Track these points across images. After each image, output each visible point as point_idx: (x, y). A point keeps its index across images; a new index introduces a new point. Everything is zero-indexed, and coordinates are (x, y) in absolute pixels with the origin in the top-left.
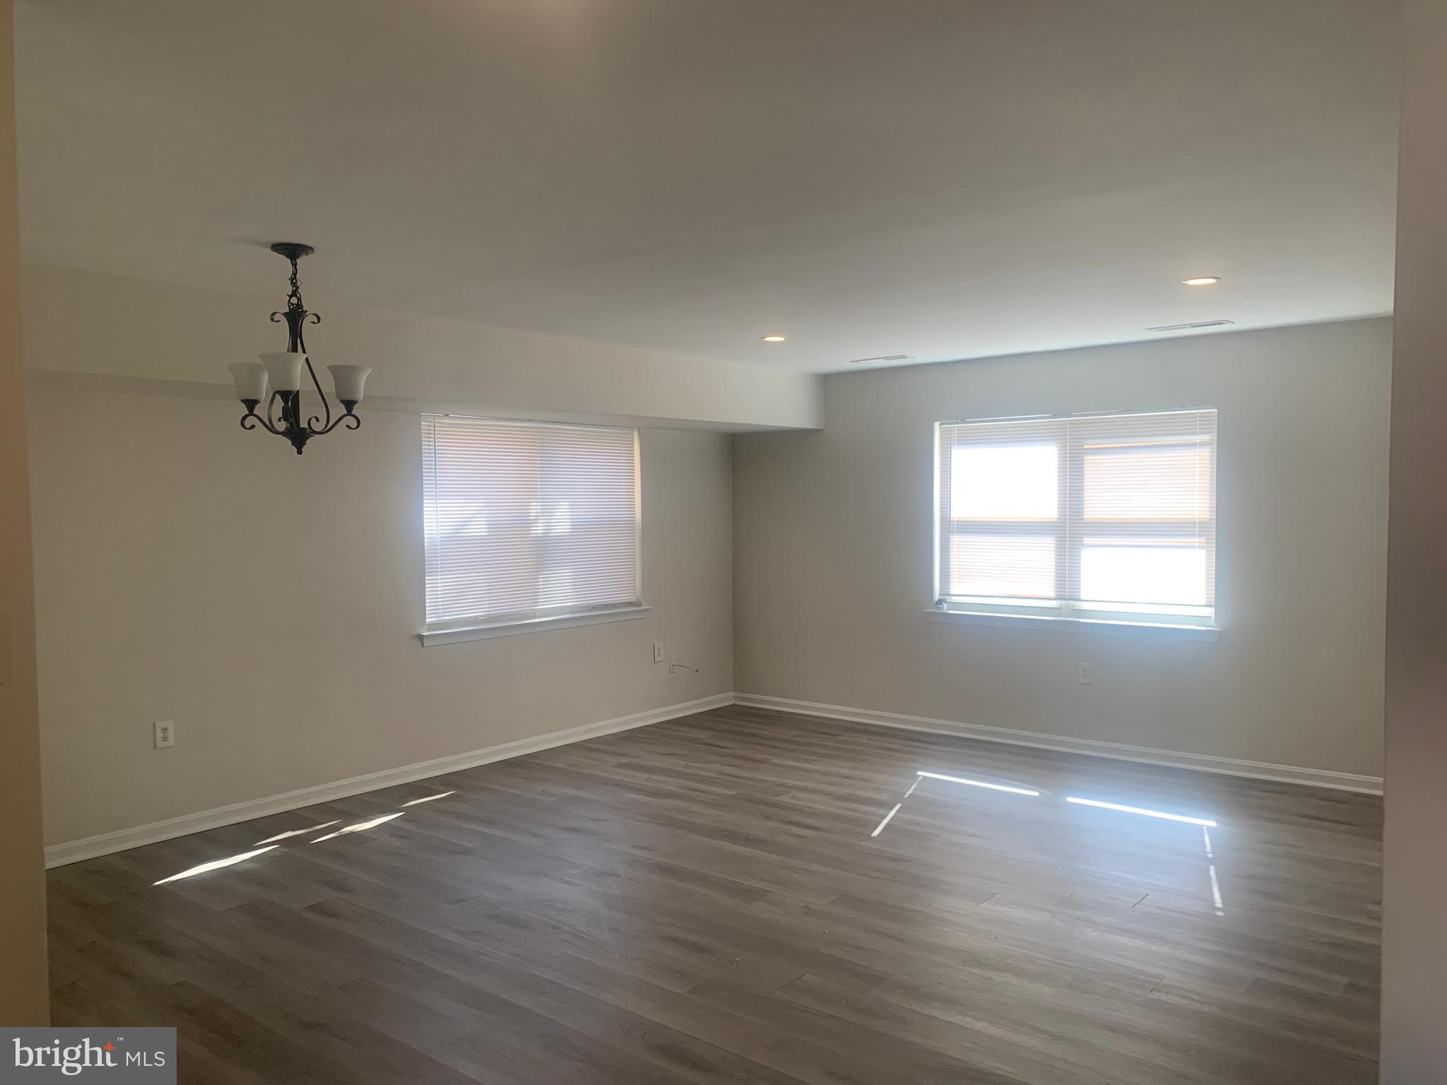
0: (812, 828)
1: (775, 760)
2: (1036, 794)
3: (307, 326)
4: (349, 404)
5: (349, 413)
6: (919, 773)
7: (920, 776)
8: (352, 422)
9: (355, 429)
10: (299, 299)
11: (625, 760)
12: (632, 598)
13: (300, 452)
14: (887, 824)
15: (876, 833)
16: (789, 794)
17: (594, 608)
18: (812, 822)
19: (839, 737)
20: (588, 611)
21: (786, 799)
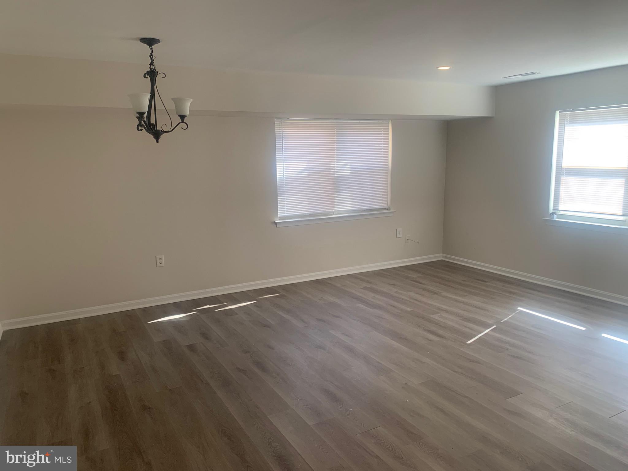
0: (439, 336)
1: (444, 294)
2: (583, 329)
3: (158, 78)
4: (182, 117)
5: (183, 122)
6: (519, 308)
7: (519, 310)
8: (183, 125)
9: (186, 129)
10: (154, 66)
11: (369, 285)
12: (385, 206)
13: (157, 142)
14: (480, 337)
15: (469, 342)
16: (439, 314)
17: (365, 211)
18: (441, 332)
19: (487, 283)
20: (361, 212)
21: (435, 317)
